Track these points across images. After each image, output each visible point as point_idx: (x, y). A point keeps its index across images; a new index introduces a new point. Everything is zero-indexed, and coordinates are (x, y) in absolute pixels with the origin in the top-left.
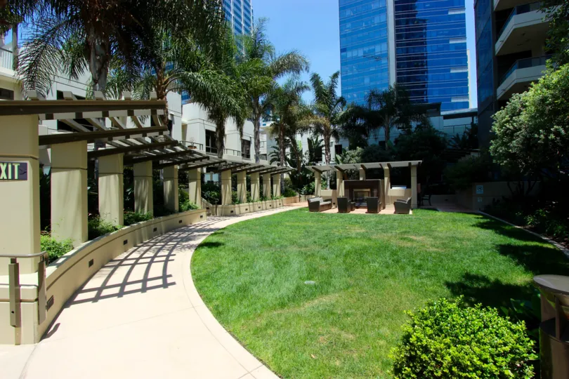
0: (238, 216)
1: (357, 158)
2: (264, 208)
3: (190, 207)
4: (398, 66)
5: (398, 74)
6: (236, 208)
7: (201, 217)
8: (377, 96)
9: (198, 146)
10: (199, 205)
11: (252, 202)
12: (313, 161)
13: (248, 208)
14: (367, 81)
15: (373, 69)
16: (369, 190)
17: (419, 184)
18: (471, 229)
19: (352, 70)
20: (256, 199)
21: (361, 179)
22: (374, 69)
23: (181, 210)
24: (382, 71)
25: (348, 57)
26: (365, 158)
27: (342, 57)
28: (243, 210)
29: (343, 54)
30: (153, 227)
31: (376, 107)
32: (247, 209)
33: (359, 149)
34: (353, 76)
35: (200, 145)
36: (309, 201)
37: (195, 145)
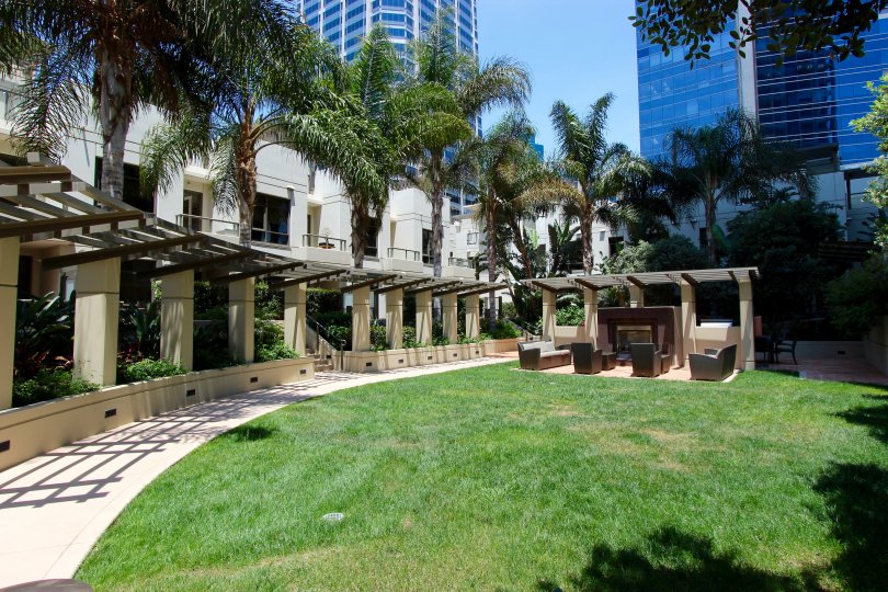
0: (381, 373)
1: (637, 263)
2: (441, 359)
3: (281, 354)
4: (760, 75)
5: (760, 91)
6: (380, 358)
7: (303, 372)
8: (688, 138)
9: (337, 244)
10: (300, 349)
11: (415, 346)
12: (561, 269)
13: (404, 357)
14: (692, 109)
15: (704, 85)
16: (649, 328)
17: (759, 318)
18: (821, 421)
19: (661, 90)
20: (424, 342)
21: (634, 305)
22: (708, 85)
23: (258, 359)
24: (725, 87)
25: (652, 65)
26: (653, 263)
27: (641, 68)
28: (393, 362)
29: (644, 59)
30: (186, 388)
31: (687, 161)
32: (401, 361)
33: (643, 244)
34: (661, 102)
35: (341, 241)
36: (520, 349)
37: (330, 242)
